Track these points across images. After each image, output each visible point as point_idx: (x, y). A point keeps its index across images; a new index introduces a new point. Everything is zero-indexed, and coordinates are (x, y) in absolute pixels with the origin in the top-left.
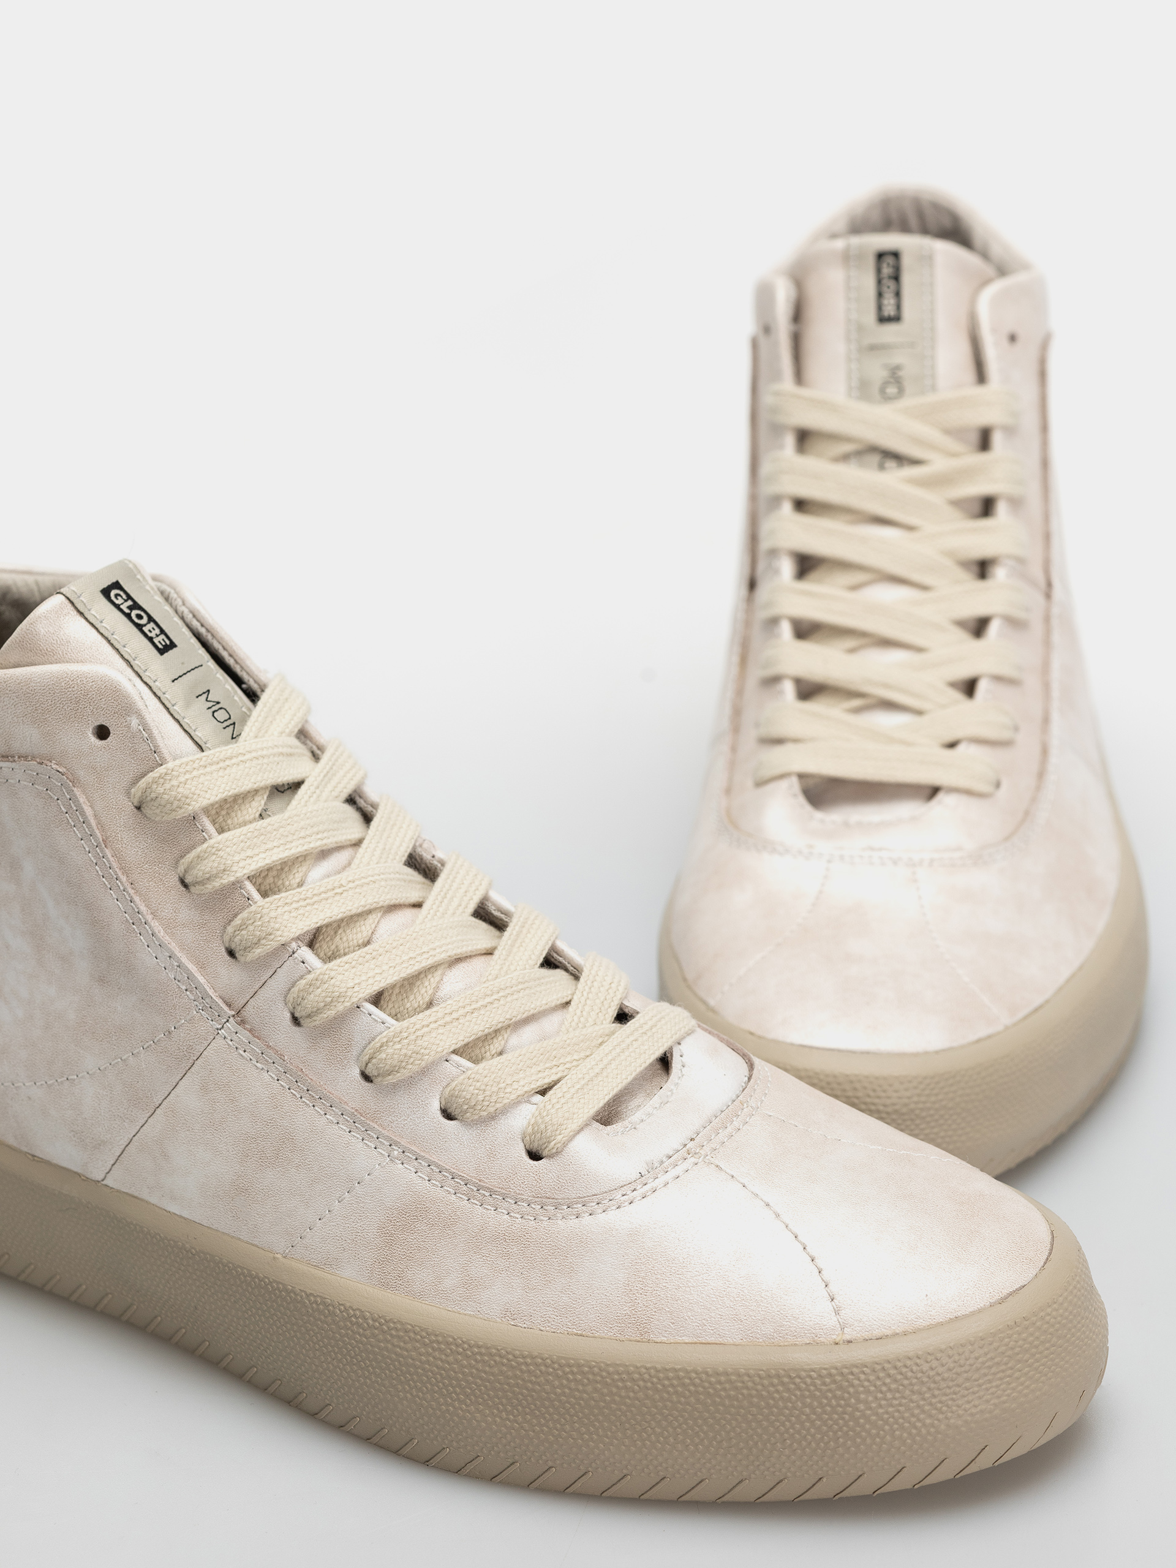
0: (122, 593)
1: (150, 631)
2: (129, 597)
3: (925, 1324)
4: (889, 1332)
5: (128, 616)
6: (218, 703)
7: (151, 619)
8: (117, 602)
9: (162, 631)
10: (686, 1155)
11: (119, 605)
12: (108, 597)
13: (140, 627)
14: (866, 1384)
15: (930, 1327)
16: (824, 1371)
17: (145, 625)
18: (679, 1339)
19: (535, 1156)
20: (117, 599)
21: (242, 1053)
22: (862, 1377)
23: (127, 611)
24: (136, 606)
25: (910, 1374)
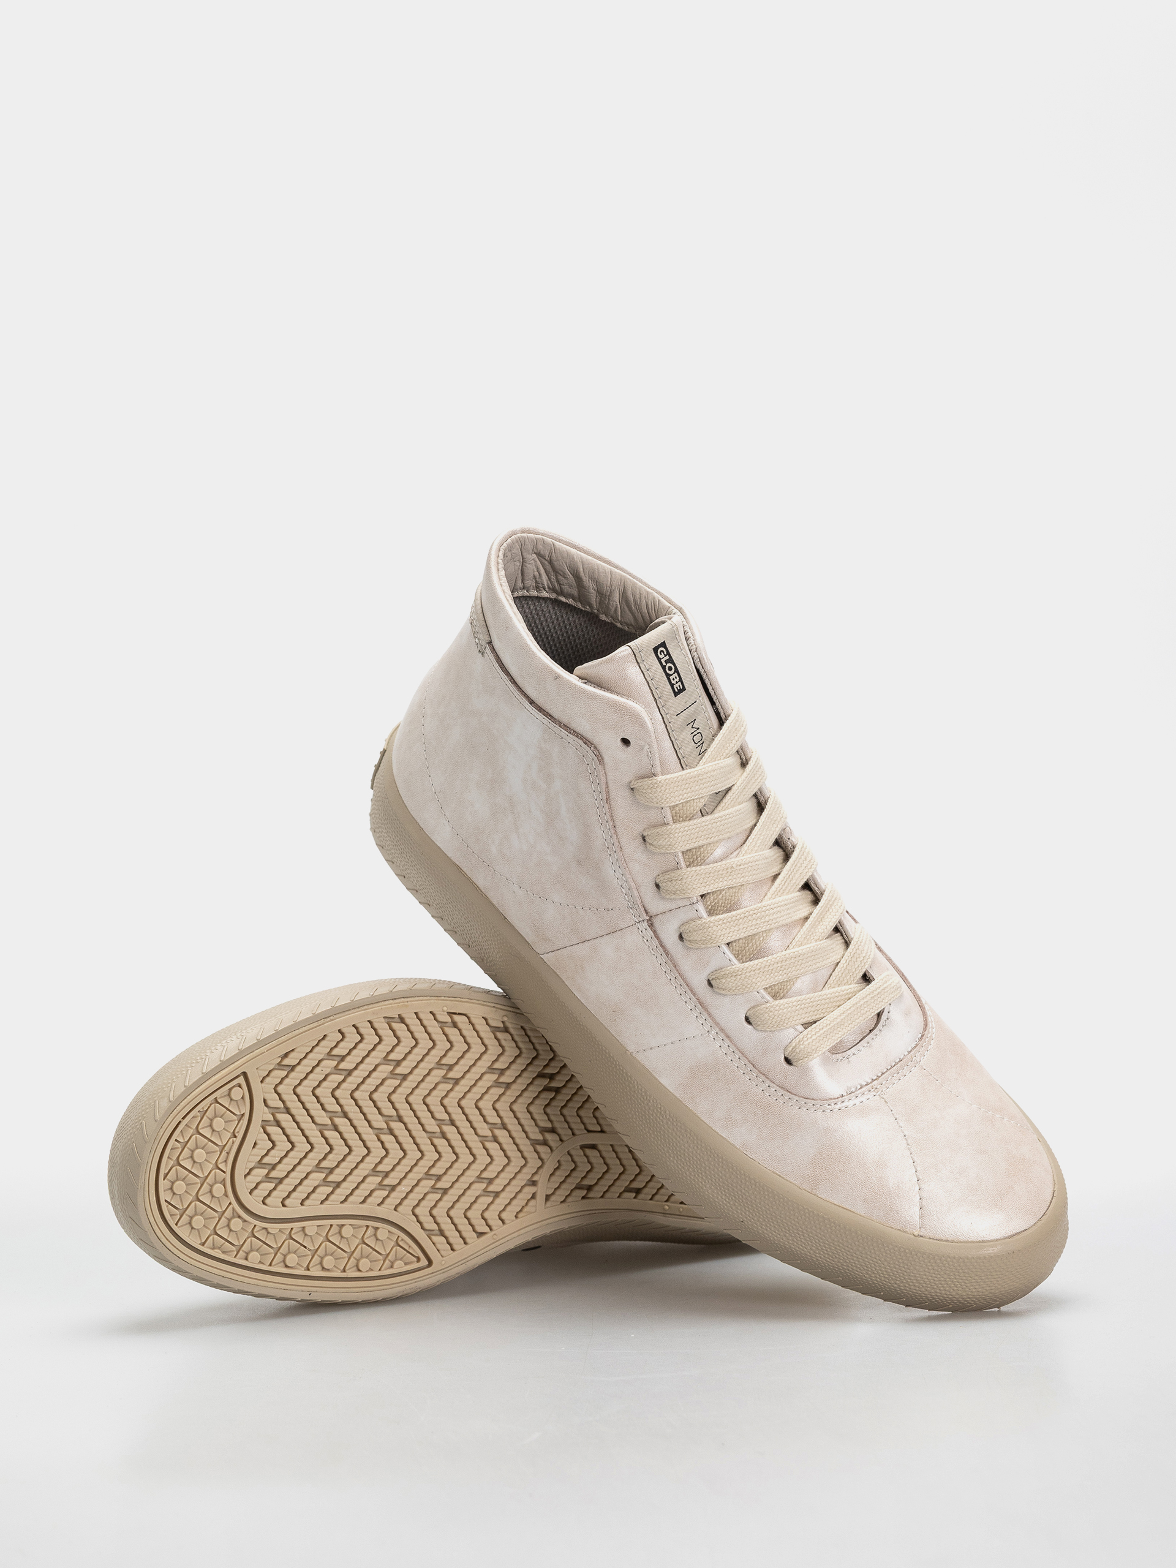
0: (664, 650)
1: (674, 679)
2: (668, 653)
3: (965, 1239)
4: (944, 1238)
5: (664, 667)
6: (698, 729)
7: (677, 671)
8: (660, 656)
9: (681, 680)
10: (871, 1089)
11: (661, 659)
12: (656, 652)
13: (668, 676)
14: (922, 1262)
15: (966, 1242)
16: (902, 1249)
17: (672, 675)
18: (832, 1201)
19: (788, 1061)
20: (661, 654)
21: (645, 941)
22: (921, 1258)
23: (664, 664)
24: (670, 660)
25: (947, 1265)
